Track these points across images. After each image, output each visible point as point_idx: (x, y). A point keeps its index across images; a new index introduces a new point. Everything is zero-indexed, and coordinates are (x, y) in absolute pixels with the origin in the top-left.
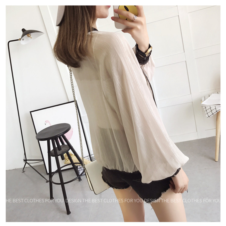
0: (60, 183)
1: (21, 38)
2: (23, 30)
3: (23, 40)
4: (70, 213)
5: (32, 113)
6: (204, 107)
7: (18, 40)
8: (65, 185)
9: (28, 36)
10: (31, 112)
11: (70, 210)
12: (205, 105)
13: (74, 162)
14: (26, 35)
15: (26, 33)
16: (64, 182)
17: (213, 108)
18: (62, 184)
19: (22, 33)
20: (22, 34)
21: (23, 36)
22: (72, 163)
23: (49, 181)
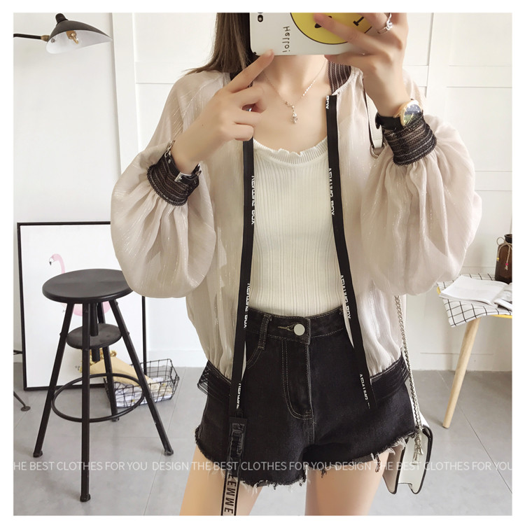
0: (81, 417)
1: (50, 35)
2: (60, 18)
3: (54, 41)
5: (21, 227)
6: (446, 301)
7: (39, 38)
8: (91, 425)
9: (70, 36)
10: (19, 225)
11: (91, 492)
12: (448, 296)
13: (114, 371)
14: (65, 33)
15: (65, 25)
16: (91, 417)
17: (467, 307)
18: (85, 421)
19: (54, 24)
20: (55, 27)
21: (56, 32)
22: (109, 373)
23: (29, 408)
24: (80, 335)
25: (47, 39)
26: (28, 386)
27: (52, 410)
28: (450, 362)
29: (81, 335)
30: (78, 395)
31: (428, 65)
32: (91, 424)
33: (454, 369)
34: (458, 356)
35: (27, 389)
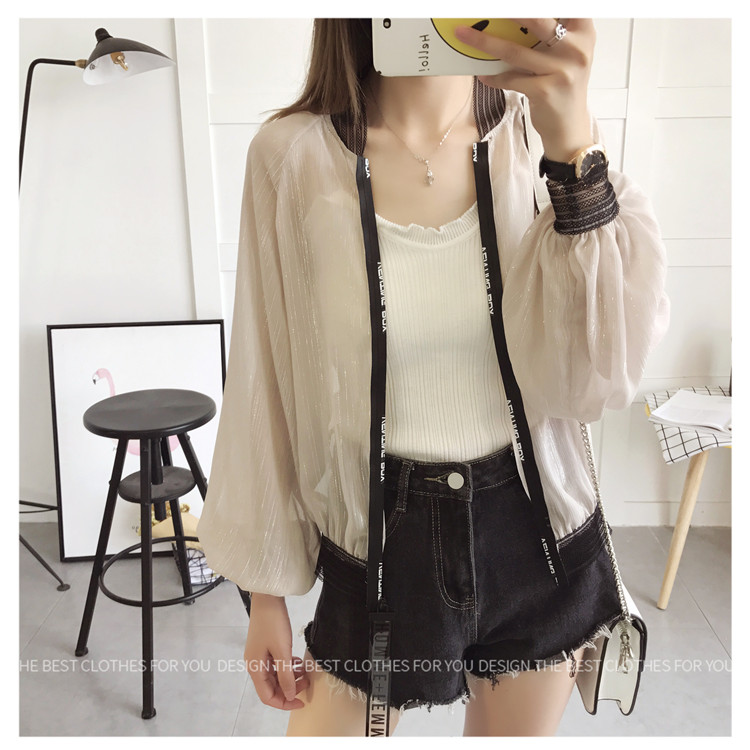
0: (140, 600)
1: (87, 58)
2: (102, 35)
3: (93, 67)
4: (155, 714)
5: (53, 331)
6: (659, 428)
7: (72, 63)
9: (116, 60)
10: (50, 328)
11: (156, 706)
12: (662, 420)
13: (186, 534)
14: (109, 56)
15: (108, 45)
16: (154, 600)
17: (689, 434)
18: (147, 605)
19: (93, 43)
20: (94, 47)
21: (97, 54)
22: (179, 536)
23: (68, 587)
24: (137, 483)
25: (83, 64)
26: (66, 556)
27: (99, 590)
28: (666, 514)
29: (139, 484)
30: (136, 567)
31: (627, 87)
32: (154, 609)
33: (672, 524)
34: (678, 505)
35: (64, 560)
